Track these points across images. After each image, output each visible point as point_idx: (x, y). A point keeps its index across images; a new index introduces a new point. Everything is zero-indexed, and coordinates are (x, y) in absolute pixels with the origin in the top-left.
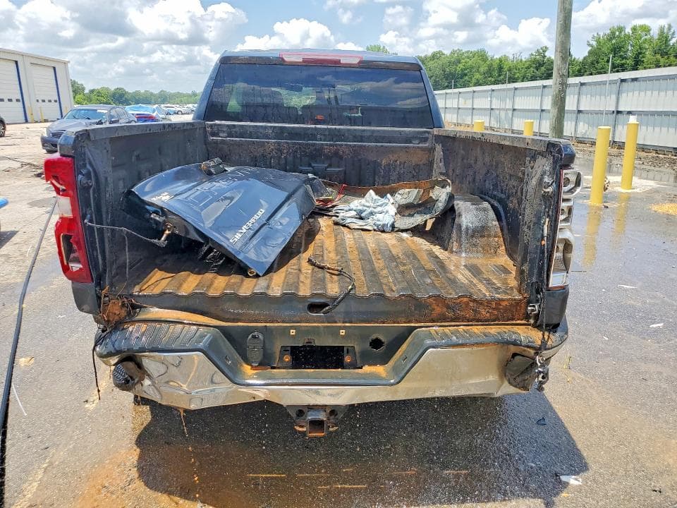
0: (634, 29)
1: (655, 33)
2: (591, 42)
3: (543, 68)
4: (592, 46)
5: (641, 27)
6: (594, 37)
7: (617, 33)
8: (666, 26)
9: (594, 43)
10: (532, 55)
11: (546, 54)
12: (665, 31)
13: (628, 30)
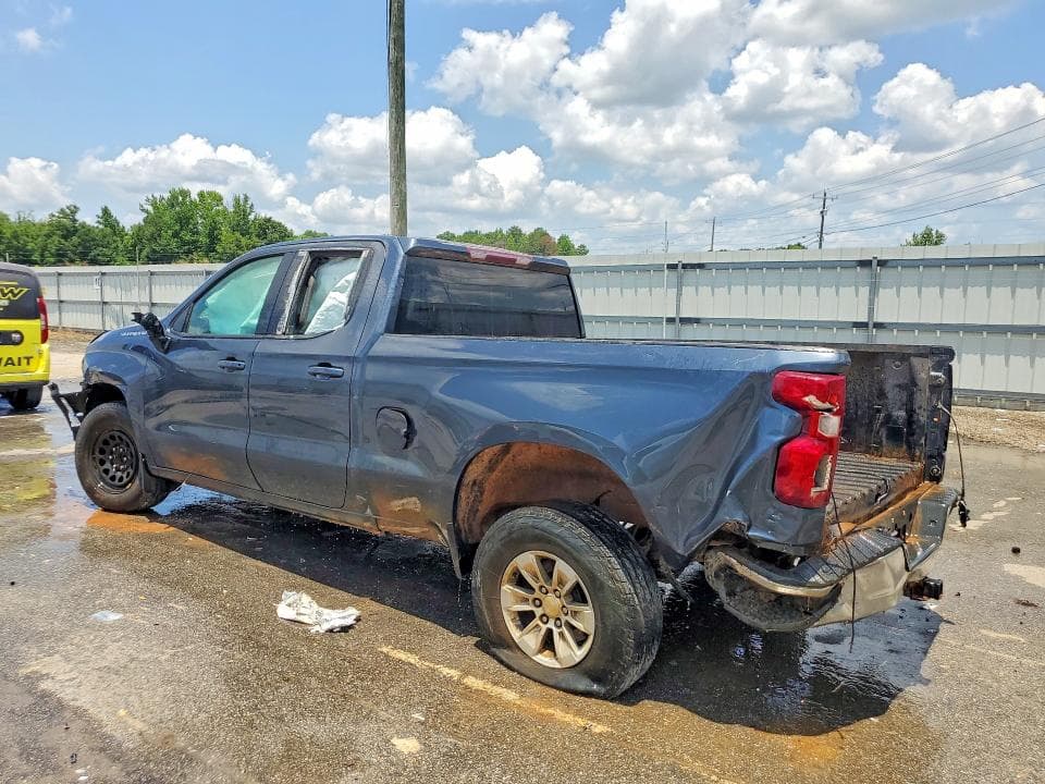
0: (201, 195)
1: (229, 203)
2: (146, 207)
3: (75, 239)
4: (147, 212)
5: (210, 194)
6: (148, 200)
7: (180, 198)
8: (242, 197)
9: (150, 208)
10: (53, 216)
11: (78, 216)
12: (242, 202)
13: (194, 196)
